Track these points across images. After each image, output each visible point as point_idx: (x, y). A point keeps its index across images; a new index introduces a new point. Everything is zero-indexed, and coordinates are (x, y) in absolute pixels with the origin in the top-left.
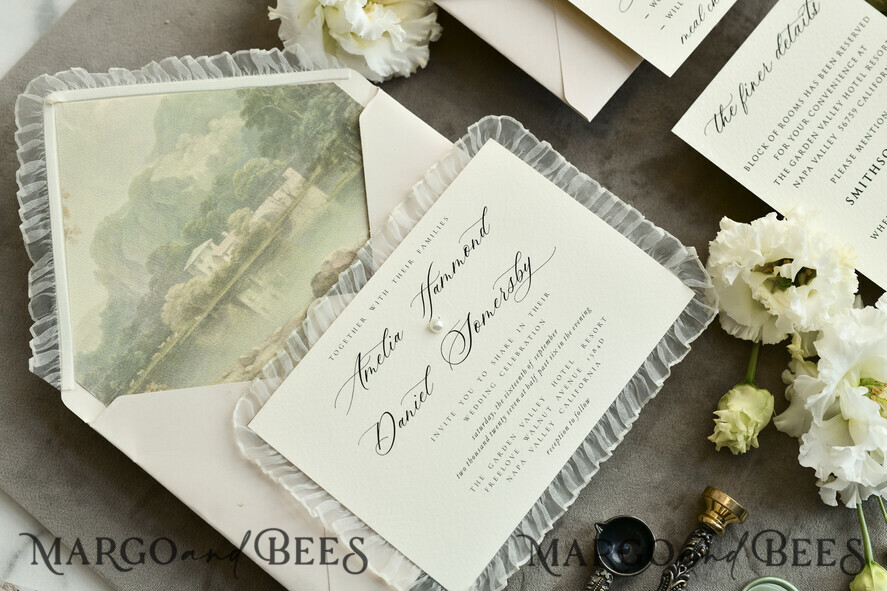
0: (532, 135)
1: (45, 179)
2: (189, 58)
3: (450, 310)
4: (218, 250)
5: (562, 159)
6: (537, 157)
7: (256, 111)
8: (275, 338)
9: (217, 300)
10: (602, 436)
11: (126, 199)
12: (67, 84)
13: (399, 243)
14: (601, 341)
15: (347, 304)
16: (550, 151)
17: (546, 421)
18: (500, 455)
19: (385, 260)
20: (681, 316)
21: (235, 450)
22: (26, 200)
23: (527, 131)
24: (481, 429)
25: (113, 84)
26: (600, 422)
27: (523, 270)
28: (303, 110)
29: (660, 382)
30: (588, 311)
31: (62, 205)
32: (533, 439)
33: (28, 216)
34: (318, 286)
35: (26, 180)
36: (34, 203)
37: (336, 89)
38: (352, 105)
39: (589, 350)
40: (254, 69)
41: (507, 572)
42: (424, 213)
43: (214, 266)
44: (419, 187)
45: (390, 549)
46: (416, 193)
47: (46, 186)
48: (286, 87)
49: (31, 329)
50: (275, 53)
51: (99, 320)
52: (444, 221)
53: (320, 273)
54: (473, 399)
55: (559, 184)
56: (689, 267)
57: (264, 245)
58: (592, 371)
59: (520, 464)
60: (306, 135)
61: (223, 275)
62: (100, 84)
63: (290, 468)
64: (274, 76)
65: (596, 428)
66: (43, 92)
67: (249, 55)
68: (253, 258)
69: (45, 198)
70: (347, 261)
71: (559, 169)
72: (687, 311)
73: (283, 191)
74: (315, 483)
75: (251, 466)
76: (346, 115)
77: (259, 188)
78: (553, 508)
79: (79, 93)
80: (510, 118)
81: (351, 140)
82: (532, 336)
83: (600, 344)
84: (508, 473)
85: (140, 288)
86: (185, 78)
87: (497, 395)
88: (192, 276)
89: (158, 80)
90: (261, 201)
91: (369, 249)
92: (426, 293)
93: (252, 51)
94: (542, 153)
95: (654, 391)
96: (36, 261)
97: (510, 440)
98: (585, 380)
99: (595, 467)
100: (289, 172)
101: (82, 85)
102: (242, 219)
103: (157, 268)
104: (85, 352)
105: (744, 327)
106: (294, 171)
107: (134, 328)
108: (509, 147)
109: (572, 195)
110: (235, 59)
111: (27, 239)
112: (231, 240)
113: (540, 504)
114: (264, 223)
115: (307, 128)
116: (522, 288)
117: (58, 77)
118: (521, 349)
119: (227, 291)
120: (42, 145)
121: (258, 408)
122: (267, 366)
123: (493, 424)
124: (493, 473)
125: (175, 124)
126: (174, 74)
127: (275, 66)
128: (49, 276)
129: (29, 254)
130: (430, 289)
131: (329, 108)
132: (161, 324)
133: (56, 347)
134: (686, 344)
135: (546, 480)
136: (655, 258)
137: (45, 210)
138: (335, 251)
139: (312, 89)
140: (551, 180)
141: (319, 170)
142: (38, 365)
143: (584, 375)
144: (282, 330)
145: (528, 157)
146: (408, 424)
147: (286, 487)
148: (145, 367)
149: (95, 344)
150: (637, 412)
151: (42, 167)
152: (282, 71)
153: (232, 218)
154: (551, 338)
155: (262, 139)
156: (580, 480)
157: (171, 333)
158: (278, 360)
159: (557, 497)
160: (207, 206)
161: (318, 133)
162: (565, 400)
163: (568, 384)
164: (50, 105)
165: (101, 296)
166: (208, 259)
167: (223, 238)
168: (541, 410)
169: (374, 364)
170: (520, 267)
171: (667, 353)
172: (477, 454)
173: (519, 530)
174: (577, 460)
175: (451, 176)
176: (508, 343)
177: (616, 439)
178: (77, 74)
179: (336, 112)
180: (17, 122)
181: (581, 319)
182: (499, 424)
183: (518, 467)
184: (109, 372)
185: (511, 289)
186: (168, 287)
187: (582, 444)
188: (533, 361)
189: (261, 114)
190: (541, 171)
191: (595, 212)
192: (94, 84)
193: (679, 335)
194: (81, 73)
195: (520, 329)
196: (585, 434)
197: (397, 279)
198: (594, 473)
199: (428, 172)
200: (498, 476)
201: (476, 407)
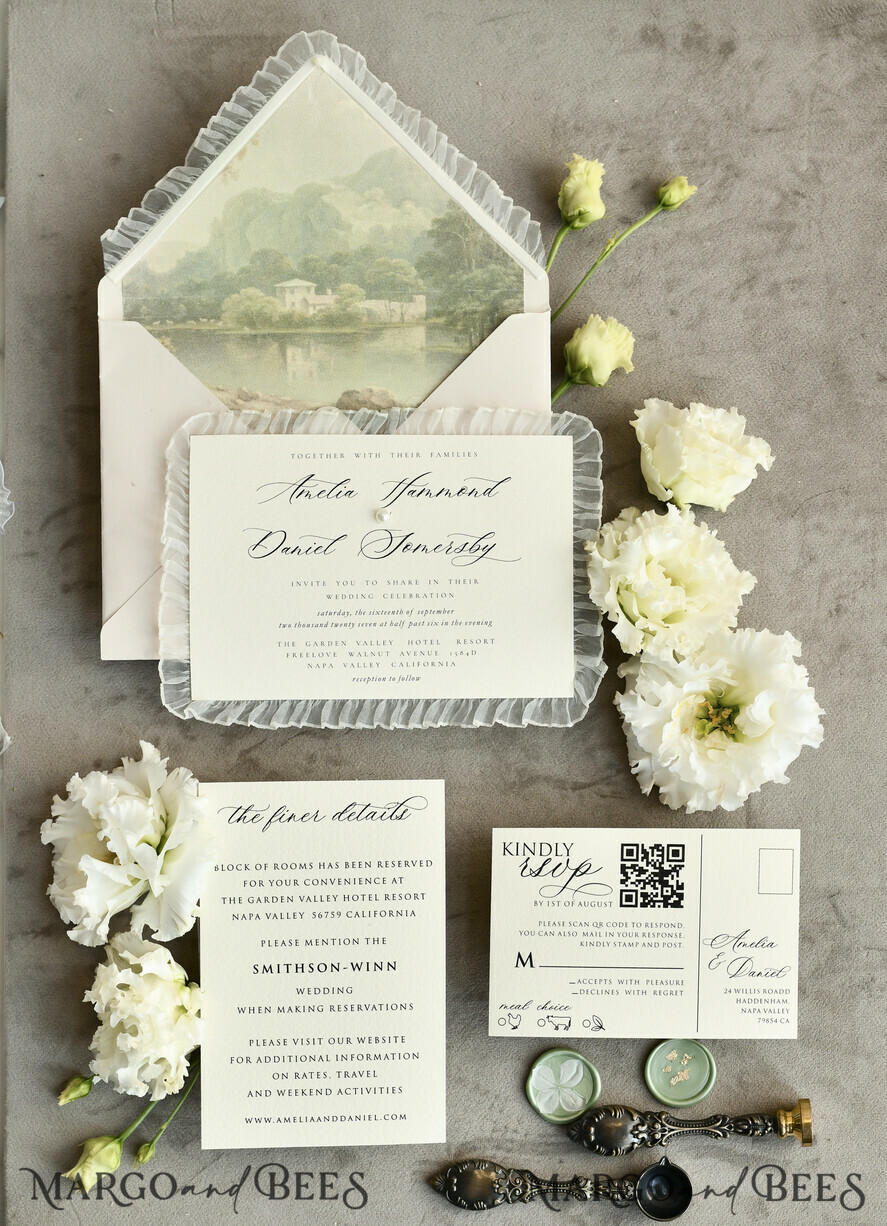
0: (601, 466)
1: (254, 114)
2: (445, 137)
3: (404, 516)
4: (312, 297)
5: (600, 507)
6: (584, 486)
7: (448, 229)
8: (278, 401)
9: (272, 331)
10: (400, 710)
11: (291, 191)
12: (342, 61)
13: (427, 434)
14: (474, 652)
15: (345, 433)
16: (599, 492)
17: (374, 660)
18: (322, 644)
19: (405, 434)
20: (547, 699)
21: (168, 444)
22: (227, 115)
23: (600, 461)
24: (330, 614)
25: (374, 97)
26: (411, 701)
27: (482, 547)
28: (480, 265)
29: (478, 723)
30: (489, 624)
31: (246, 146)
32: (355, 660)
33: (215, 127)
34: (346, 398)
35: (241, 100)
36: (228, 123)
37: (520, 277)
38: (518, 301)
39: (462, 647)
40: (480, 197)
41: (239, 719)
42: (467, 433)
43: (297, 305)
44: (485, 412)
45: (185, 618)
46: (480, 410)
47: (249, 119)
48: (487, 236)
49: (132, 210)
50: (506, 203)
51: (182, 255)
52: (472, 454)
53: (357, 392)
54: (348, 590)
55: (576, 521)
56: (590, 676)
57: (347, 330)
58: (445, 664)
59: (328, 665)
60: (462, 286)
61: (296, 319)
62: (364, 87)
63: (184, 495)
64: (489, 218)
65: (403, 702)
66: (319, 49)
67: (488, 183)
68: (328, 330)
69: (238, 127)
70: (382, 404)
71: (590, 511)
72: (553, 702)
73: (402, 307)
74: (188, 521)
75: (164, 464)
76: (506, 303)
77: (385, 287)
78: (316, 717)
79: (343, 77)
80: (600, 438)
81: (487, 325)
82: (435, 595)
83: (470, 654)
84: (313, 661)
85: (232, 266)
86: (426, 149)
87: (365, 605)
88: (275, 296)
89: (406, 130)
90: (379, 297)
92: (403, 486)
93: (494, 183)
94: (590, 487)
95: (467, 724)
96: (189, 166)
97: (340, 643)
98: (433, 664)
99: (372, 724)
100: (422, 298)
101: (351, 73)
102: (352, 295)
103: (258, 263)
104: (150, 266)
106: (424, 301)
107: (199, 287)
108: (576, 457)
109: (575, 538)
110: (477, 174)
111: (197, 143)
113: (310, 704)
114: (364, 314)
115: (468, 280)
116: (467, 557)
117: (342, 50)
118: (417, 596)
120: (278, 87)
121: (211, 432)
122: (248, 412)
123: (341, 620)
124: (304, 651)
125: (382, 175)
126: (422, 137)
127: (497, 210)
128: (183, 186)
129: (188, 154)
130: (408, 488)
131: (499, 284)
132: (219, 305)
133: (135, 241)
134: (526, 721)
135: (332, 694)
136: (576, 643)
137: (229, 136)
138: (384, 389)
139: (504, 258)
140: (575, 512)
141: (441, 320)
142: (110, 239)
143: (436, 660)
144: (290, 401)
145: (581, 478)
146: (289, 556)
147: (168, 503)
148: (176, 322)
149: (161, 268)
150: (441, 723)
151: (261, 102)
152: (498, 220)
153: (346, 286)
154: (444, 612)
155: (429, 254)
156: (354, 722)
157: (218, 318)
158: (260, 416)
159: (326, 713)
160: (338, 259)
161: (472, 293)
162: (405, 659)
163: (418, 653)
164: (314, 64)
165: (201, 239)
166: (299, 296)
167: (325, 293)
168: (382, 648)
169: (314, 492)
170: (483, 544)
171: (506, 712)
172: (308, 626)
173: (278, 704)
174: (367, 706)
175: (515, 429)
176: (414, 582)
177: (407, 724)
178: (357, 61)
179: (501, 293)
180: (281, 49)
181: (478, 623)
182: (345, 625)
183: (324, 665)
184: (150, 298)
185: (458, 551)
186: (251, 285)
187: (382, 700)
188: (415, 612)
189: (448, 236)
190: (575, 497)
191: (575, 567)
192: (361, 81)
193: (528, 710)
194: (361, 63)
195: (432, 582)
196: (393, 697)
197: (395, 455)
198: (367, 727)
199: (504, 409)
200: (304, 655)
201: (344, 597)
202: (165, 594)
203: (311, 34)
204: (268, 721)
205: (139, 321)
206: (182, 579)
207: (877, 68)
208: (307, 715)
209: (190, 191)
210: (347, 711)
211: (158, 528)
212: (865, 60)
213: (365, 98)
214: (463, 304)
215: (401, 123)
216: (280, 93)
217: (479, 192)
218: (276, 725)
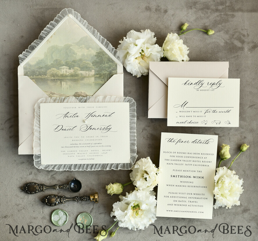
1: (54, 28)
2: (99, 33)
3: (90, 122)
4: (68, 70)
5: (136, 119)
9: (59, 78)
10: (90, 166)
11: (63, 46)
12: (75, 15)
13: (95, 102)
14: (107, 153)
15: (76, 102)
16: (135, 115)
17: (83, 155)
18: (71, 151)
19: (90, 102)
20: (124, 163)
21: (35, 105)
22: (48, 28)
23: (136, 108)
24: (73, 144)
25: (82, 24)
26: (92, 164)
28: (107, 63)
29: (108, 169)
30: (110, 146)
31: (52, 35)
32: (79, 155)
33: (45, 31)
34: (76, 94)
35: (51, 24)
36: (48, 29)
37: (116, 65)
38: (116, 71)
39: (103, 152)
40: (107, 47)
41: (52, 169)
42: (104, 102)
43: (64, 72)
45: (39, 146)
46: (108, 97)
47: (53, 29)
48: (109, 56)
49: (26, 50)
50: (113, 49)
51: (37, 60)
52: (106, 107)
53: (78, 92)
54: (77, 139)
55: (130, 122)
56: (134, 158)
57: (76, 78)
58: (100, 156)
59: (73, 156)
60: (103, 68)
61: (64, 75)
62: (80, 21)
63: (39, 117)
64: (109, 52)
65: (90, 164)
66: (69, 13)
67: (109, 44)
68: (71, 78)
69: (51, 31)
70: (85, 95)
71: (133, 120)
73: (89, 73)
74: (40, 123)
75: (34, 110)
76: (113, 72)
77: (85, 68)
78: (70, 168)
79: (75, 19)
80: (136, 103)
81: (109, 77)
82: (97, 140)
84: (69, 155)
85: (49, 63)
86: (94, 36)
87: (81, 142)
88: (59, 70)
89: (90, 32)
90: (83, 70)
91: (90, 98)
92: (90, 115)
93: (110, 44)
94: (133, 114)
95: (105, 169)
96: (39, 39)
97: (75, 151)
100: (94, 70)
101: (77, 18)
102: (77, 70)
103: (55, 62)
104: (30, 63)
105: (133, 177)
107: (41, 68)
108: (130, 107)
109: (130, 126)
110: (106, 42)
111: (41, 34)
112: (72, 71)
113: (69, 165)
114: (80, 74)
116: (105, 131)
117: (75, 13)
118: (93, 140)
119: (61, 78)
120: (60, 21)
121: (45, 102)
122: (54, 97)
124: (67, 153)
125: (84, 42)
126: (93, 33)
127: (111, 50)
129: (39, 37)
130: (91, 115)
131: (112, 67)
132: (46, 72)
133: (26, 57)
134: (119, 169)
135: (74, 163)
136: (130, 150)
137: (49, 33)
139: (113, 61)
140: (130, 120)
141: (98, 76)
142: (21, 57)
143: (98, 155)
145: (131, 112)
146: (63, 131)
147: (35, 119)
148: (36, 76)
149: (33, 63)
150: (99, 169)
151: (56, 25)
152: (111, 53)
153: (76, 68)
154: (100, 144)
155: (95, 60)
156: (79, 169)
157: (46, 75)
159: (73, 167)
160: (74, 61)
161: (105, 69)
163: (94, 153)
164: (68, 16)
165: (42, 57)
166: (65, 70)
167: (71, 69)
168: (85, 152)
169: (69, 116)
170: (108, 128)
171: (114, 166)
172: (68, 147)
173: (61, 165)
174: (82, 165)
175: (116, 101)
176: (92, 137)
177: (91, 169)
178: (78, 15)
179: (112, 69)
180: (61, 12)
181: (108, 146)
182: (77, 147)
184: (30, 70)
185: (103, 129)
186: (54, 67)
187: (85, 164)
188: (93, 144)
189: (99, 56)
190: (130, 117)
191: (130, 133)
192: (79, 20)
193: (119, 166)
194: (79, 16)
195: (97, 137)
196: (88, 163)
197: (88, 107)
198: (82, 170)
199: (113, 96)
200: (67, 154)
201: (76, 140)
202: (34, 140)
203: (67, 9)
204: (59, 169)
205: (28, 76)
206: (39, 137)
207: (201, 16)
208: (68, 168)
209: (39, 45)
210: (77, 167)
211: (33, 125)
212: (198, 14)
213: (80, 24)
214: (103, 72)
215: (88, 30)
216: (60, 23)
217: (107, 46)
218: (61, 170)
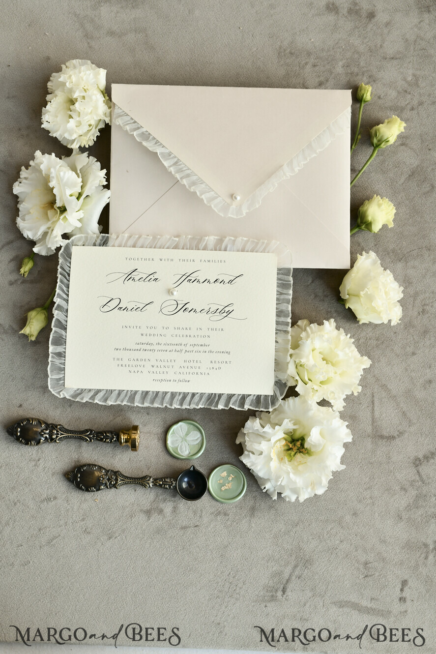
3: (183, 293)
5: (291, 292)
10: (178, 398)
13: (198, 249)
14: (220, 368)
15: (155, 248)
16: (290, 284)
17: (167, 369)
18: (137, 360)
19: (187, 249)
20: (259, 395)
23: (291, 268)
24: (143, 344)
26: (184, 393)
27: (226, 312)
29: (221, 407)
30: (228, 353)
32: (155, 369)
39: (211, 366)
41: (90, 399)
42: (220, 250)
44: (230, 239)
46: (227, 239)
52: (223, 261)
54: (152, 331)
55: (278, 299)
58: (203, 374)
59: (140, 371)
63: (67, 277)
65: (180, 393)
71: (285, 294)
72: (262, 397)
74: (68, 291)
78: (132, 400)
82: (199, 336)
83: (217, 369)
84: (132, 369)
87: (162, 340)
92: (184, 277)
94: (287, 281)
95: (215, 407)
97: (147, 360)
98: (197, 373)
99: (162, 405)
109: (277, 309)
113: (129, 392)
116: (218, 316)
118: (190, 336)
121: (83, 245)
123: (148, 347)
124: (127, 363)
130: (188, 278)
134: (246, 407)
135: (141, 388)
136: (275, 365)
140: (277, 295)
143: (199, 371)
145: (280, 276)
146: (122, 312)
150: (200, 406)
154: (205, 345)
156: (153, 403)
159: (138, 397)
162: (182, 370)
163: (190, 367)
168: (169, 364)
169: (137, 278)
170: (227, 309)
171: (236, 401)
172: (130, 350)
173: (112, 391)
174: (160, 395)
175: (246, 249)
176: (188, 329)
177: (182, 406)
181: (223, 352)
182: (150, 350)
183: (138, 371)
185: (213, 313)
187: (168, 392)
188: (188, 345)
190: (278, 286)
191: (277, 324)
193: (248, 401)
195: (199, 329)
196: (174, 391)
197: (181, 260)
198: (160, 406)
199: (241, 238)
200: (127, 366)
201: (150, 335)
202: (53, 329)
204: (106, 401)
206: (64, 322)
208: (127, 398)
210: (149, 397)
218: (110, 403)
